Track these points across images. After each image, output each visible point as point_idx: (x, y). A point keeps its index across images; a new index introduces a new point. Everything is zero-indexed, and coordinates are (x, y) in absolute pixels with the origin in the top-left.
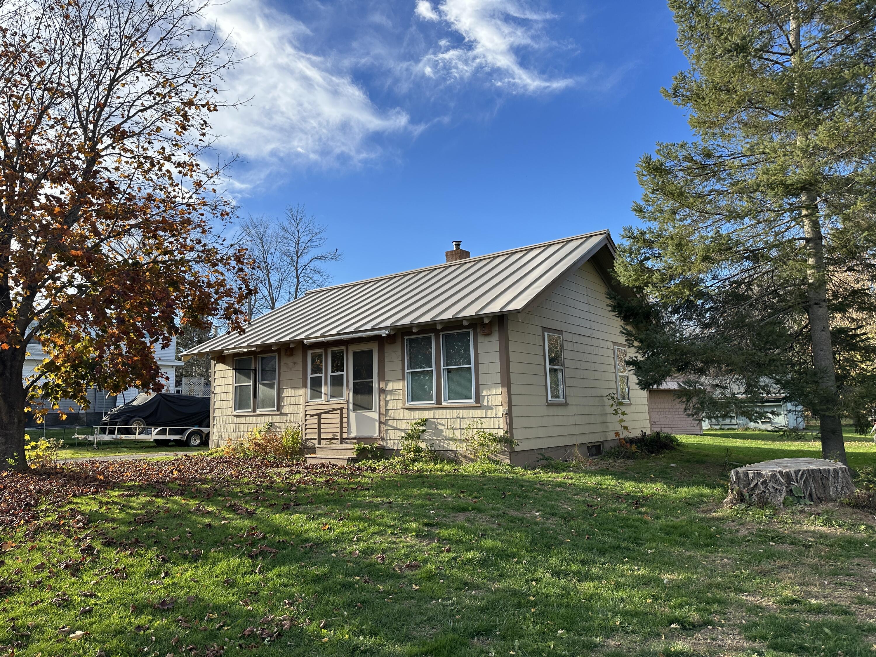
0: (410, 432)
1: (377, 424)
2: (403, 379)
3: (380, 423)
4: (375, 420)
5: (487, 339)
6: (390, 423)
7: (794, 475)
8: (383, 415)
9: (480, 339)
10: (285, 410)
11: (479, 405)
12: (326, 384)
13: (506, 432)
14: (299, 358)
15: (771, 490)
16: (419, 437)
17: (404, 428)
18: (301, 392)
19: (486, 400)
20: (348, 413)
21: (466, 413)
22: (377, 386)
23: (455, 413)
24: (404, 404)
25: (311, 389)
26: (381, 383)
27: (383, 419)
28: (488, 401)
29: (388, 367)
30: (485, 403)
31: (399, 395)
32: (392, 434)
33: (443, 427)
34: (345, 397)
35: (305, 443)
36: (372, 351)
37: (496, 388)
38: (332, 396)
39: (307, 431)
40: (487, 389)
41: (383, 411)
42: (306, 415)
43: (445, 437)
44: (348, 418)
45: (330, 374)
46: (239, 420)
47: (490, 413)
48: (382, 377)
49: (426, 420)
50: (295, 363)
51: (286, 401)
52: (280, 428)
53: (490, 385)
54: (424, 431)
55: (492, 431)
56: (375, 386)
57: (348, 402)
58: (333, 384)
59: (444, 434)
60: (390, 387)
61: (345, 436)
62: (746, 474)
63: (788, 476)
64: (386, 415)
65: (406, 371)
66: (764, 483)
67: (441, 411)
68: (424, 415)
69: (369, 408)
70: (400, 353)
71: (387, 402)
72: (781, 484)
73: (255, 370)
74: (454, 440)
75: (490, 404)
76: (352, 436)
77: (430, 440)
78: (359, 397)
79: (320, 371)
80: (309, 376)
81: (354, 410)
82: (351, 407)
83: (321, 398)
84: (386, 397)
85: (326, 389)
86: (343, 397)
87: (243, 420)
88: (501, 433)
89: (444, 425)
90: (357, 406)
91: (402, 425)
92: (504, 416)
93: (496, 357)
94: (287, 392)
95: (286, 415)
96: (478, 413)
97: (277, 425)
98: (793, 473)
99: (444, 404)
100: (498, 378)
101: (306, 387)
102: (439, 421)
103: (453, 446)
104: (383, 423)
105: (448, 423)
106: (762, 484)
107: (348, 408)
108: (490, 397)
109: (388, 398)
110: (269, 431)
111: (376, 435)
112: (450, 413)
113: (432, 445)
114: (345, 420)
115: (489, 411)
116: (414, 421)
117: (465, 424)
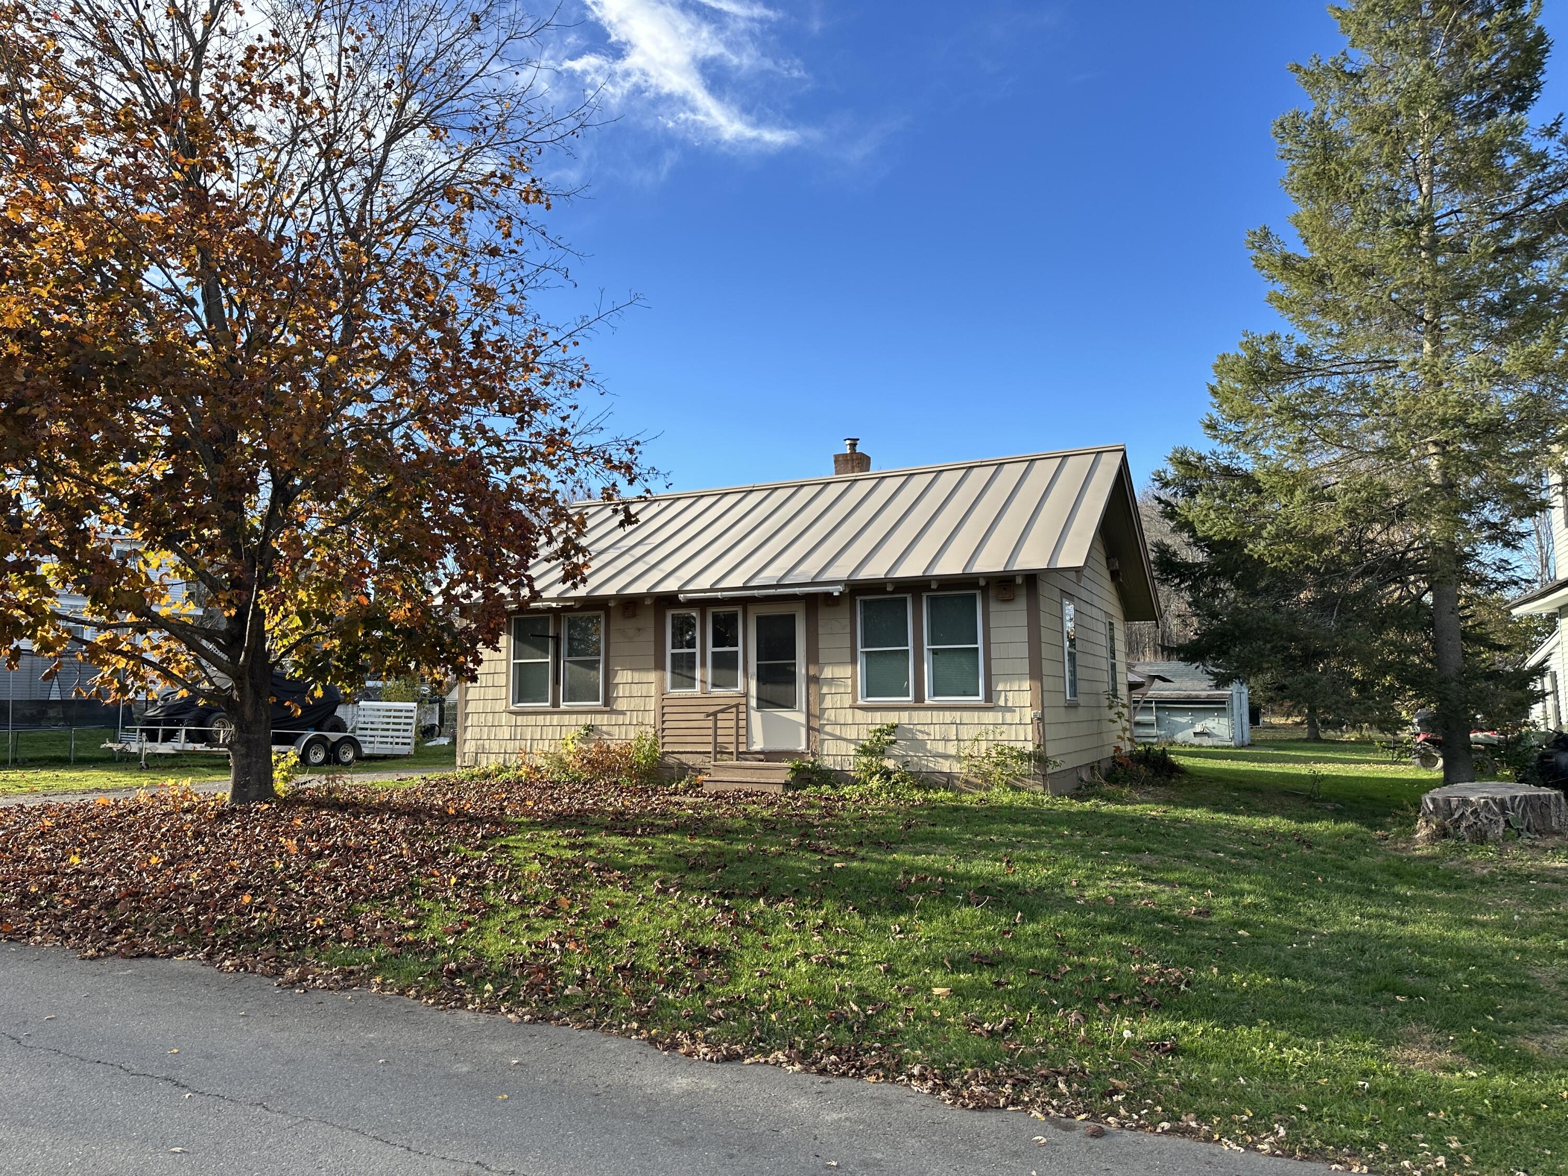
0: (868, 744)
1: (803, 731)
2: (854, 661)
3: (809, 728)
4: (801, 724)
5: (1005, 607)
6: (828, 729)
7: (1509, 803)
8: (815, 716)
9: (994, 607)
10: (621, 705)
11: (989, 705)
12: (703, 665)
13: (1039, 746)
14: (647, 622)
15: (1485, 821)
16: (883, 752)
17: (854, 737)
18: (652, 676)
19: (1003, 698)
20: (747, 713)
21: (967, 716)
22: (804, 671)
23: (948, 716)
24: (855, 699)
25: (673, 672)
26: (811, 667)
27: (815, 723)
28: (1006, 700)
29: (823, 642)
30: (1002, 703)
31: (846, 686)
32: (830, 747)
33: (926, 737)
34: (740, 688)
35: (663, 759)
36: (793, 616)
37: (1020, 680)
38: (714, 685)
39: (666, 740)
40: (1005, 681)
41: (815, 710)
42: (663, 714)
43: (930, 752)
44: (747, 719)
45: (710, 649)
46: (520, 720)
47: (1009, 717)
48: (813, 658)
49: (897, 726)
50: (639, 630)
51: (620, 691)
52: (609, 734)
53: (1010, 676)
54: (894, 742)
55: (1012, 744)
56: (801, 670)
57: (746, 695)
58: (716, 666)
59: (928, 747)
60: (828, 673)
61: (742, 748)
62: (1448, 802)
63: (1502, 804)
64: (819, 718)
65: (860, 649)
66: (1475, 812)
67: (922, 713)
68: (893, 718)
69: (790, 704)
70: (847, 622)
71: (822, 697)
72: (1494, 813)
73: (557, 639)
74: (946, 757)
75: (1010, 704)
76: (756, 747)
77: (903, 756)
78: (769, 687)
79: (691, 644)
80: (669, 651)
81: (759, 707)
82: (753, 702)
83: (693, 686)
84: (821, 689)
85: (703, 673)
86: (737, 686)
87: (531, 719)
88: (1030, 747)
89: (928, 734)
90: (764, 702)
91: (851, 733)
92: (1036, 722)
93: (1023, 634)
94: (623, 677)
95: (623, 713)
96: (989, 717)
97: (604, 728)
98: (1508, 799)
99: (928, 702)
100: (1025, 666)
101: (664, 669)
102: (919, 727)
103: (945, 766)
104: (814, 729)
105: (936, 732)
106: (1472, 813)
107: (747, 705)
108: (1010, 694)
109: (825, 690)
110: (585, 739)
111: (802, 747)
112: (938, 716)
113: (906, 764)
114: (742, 723)
115: (1008, 716)
116: (873, 728)
117: (967, 733)
